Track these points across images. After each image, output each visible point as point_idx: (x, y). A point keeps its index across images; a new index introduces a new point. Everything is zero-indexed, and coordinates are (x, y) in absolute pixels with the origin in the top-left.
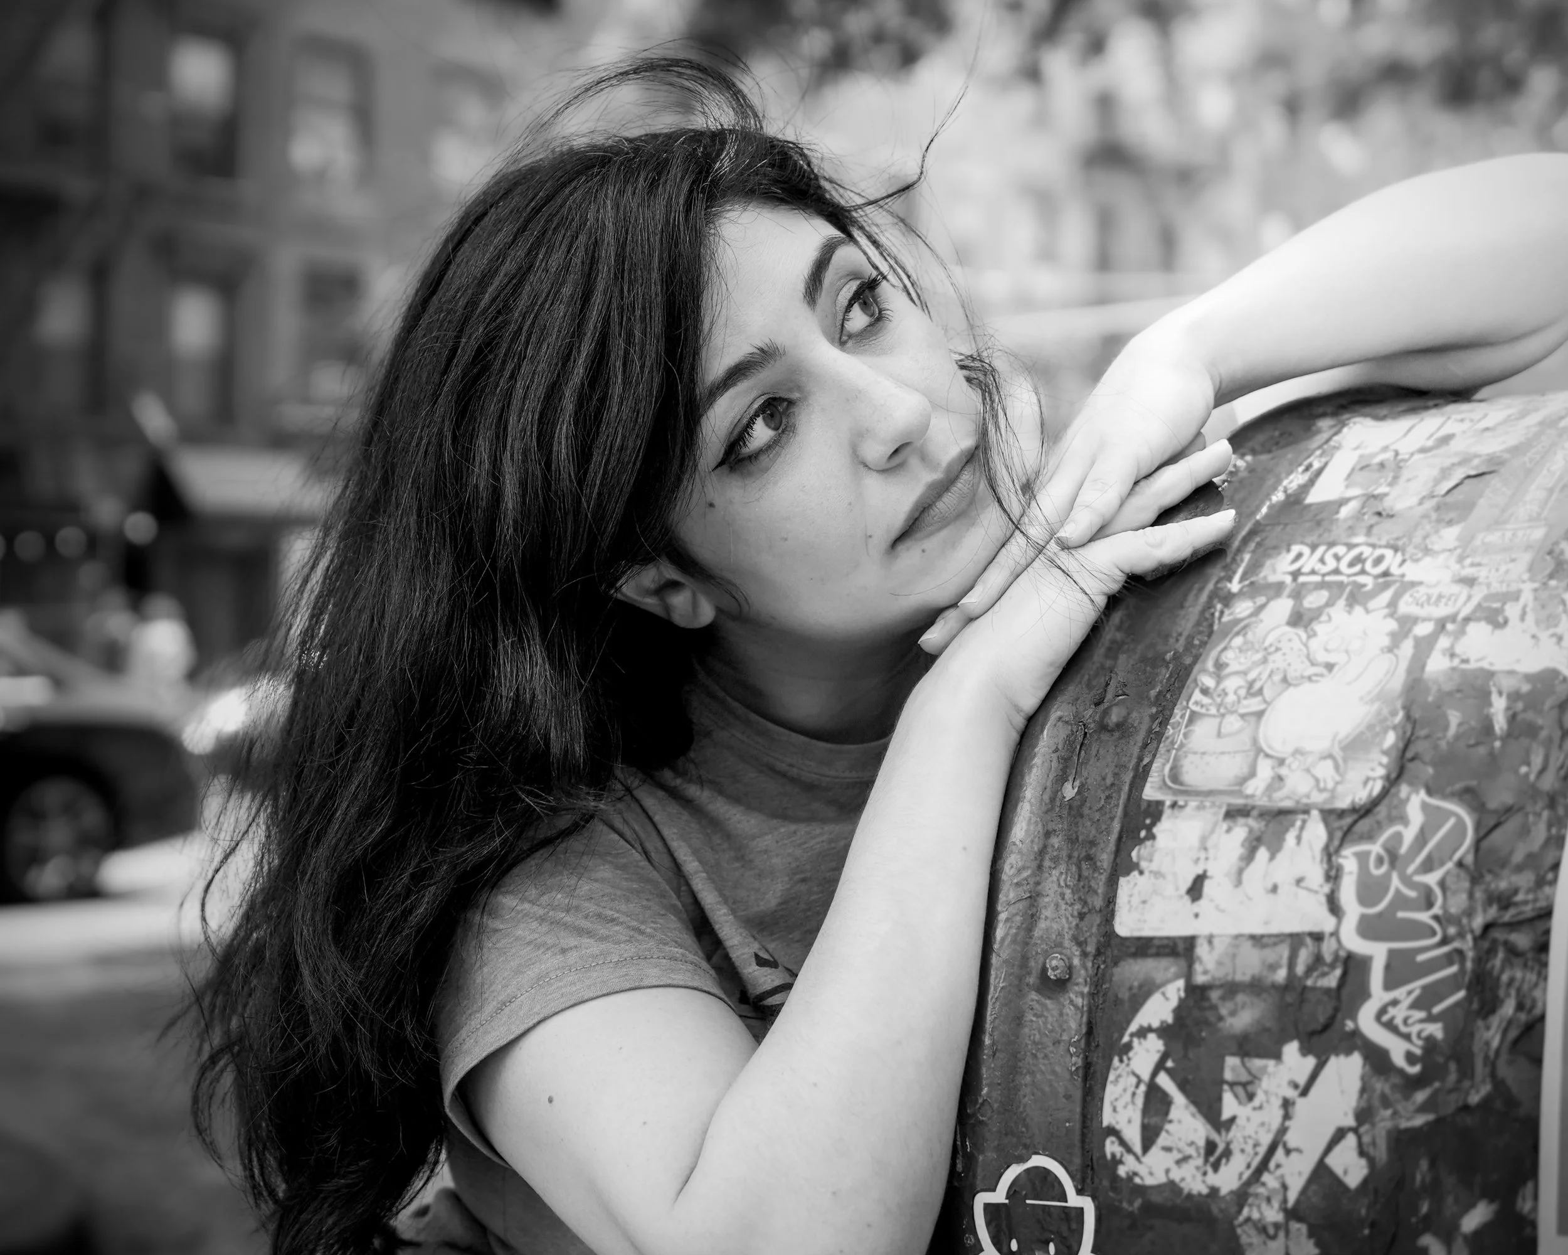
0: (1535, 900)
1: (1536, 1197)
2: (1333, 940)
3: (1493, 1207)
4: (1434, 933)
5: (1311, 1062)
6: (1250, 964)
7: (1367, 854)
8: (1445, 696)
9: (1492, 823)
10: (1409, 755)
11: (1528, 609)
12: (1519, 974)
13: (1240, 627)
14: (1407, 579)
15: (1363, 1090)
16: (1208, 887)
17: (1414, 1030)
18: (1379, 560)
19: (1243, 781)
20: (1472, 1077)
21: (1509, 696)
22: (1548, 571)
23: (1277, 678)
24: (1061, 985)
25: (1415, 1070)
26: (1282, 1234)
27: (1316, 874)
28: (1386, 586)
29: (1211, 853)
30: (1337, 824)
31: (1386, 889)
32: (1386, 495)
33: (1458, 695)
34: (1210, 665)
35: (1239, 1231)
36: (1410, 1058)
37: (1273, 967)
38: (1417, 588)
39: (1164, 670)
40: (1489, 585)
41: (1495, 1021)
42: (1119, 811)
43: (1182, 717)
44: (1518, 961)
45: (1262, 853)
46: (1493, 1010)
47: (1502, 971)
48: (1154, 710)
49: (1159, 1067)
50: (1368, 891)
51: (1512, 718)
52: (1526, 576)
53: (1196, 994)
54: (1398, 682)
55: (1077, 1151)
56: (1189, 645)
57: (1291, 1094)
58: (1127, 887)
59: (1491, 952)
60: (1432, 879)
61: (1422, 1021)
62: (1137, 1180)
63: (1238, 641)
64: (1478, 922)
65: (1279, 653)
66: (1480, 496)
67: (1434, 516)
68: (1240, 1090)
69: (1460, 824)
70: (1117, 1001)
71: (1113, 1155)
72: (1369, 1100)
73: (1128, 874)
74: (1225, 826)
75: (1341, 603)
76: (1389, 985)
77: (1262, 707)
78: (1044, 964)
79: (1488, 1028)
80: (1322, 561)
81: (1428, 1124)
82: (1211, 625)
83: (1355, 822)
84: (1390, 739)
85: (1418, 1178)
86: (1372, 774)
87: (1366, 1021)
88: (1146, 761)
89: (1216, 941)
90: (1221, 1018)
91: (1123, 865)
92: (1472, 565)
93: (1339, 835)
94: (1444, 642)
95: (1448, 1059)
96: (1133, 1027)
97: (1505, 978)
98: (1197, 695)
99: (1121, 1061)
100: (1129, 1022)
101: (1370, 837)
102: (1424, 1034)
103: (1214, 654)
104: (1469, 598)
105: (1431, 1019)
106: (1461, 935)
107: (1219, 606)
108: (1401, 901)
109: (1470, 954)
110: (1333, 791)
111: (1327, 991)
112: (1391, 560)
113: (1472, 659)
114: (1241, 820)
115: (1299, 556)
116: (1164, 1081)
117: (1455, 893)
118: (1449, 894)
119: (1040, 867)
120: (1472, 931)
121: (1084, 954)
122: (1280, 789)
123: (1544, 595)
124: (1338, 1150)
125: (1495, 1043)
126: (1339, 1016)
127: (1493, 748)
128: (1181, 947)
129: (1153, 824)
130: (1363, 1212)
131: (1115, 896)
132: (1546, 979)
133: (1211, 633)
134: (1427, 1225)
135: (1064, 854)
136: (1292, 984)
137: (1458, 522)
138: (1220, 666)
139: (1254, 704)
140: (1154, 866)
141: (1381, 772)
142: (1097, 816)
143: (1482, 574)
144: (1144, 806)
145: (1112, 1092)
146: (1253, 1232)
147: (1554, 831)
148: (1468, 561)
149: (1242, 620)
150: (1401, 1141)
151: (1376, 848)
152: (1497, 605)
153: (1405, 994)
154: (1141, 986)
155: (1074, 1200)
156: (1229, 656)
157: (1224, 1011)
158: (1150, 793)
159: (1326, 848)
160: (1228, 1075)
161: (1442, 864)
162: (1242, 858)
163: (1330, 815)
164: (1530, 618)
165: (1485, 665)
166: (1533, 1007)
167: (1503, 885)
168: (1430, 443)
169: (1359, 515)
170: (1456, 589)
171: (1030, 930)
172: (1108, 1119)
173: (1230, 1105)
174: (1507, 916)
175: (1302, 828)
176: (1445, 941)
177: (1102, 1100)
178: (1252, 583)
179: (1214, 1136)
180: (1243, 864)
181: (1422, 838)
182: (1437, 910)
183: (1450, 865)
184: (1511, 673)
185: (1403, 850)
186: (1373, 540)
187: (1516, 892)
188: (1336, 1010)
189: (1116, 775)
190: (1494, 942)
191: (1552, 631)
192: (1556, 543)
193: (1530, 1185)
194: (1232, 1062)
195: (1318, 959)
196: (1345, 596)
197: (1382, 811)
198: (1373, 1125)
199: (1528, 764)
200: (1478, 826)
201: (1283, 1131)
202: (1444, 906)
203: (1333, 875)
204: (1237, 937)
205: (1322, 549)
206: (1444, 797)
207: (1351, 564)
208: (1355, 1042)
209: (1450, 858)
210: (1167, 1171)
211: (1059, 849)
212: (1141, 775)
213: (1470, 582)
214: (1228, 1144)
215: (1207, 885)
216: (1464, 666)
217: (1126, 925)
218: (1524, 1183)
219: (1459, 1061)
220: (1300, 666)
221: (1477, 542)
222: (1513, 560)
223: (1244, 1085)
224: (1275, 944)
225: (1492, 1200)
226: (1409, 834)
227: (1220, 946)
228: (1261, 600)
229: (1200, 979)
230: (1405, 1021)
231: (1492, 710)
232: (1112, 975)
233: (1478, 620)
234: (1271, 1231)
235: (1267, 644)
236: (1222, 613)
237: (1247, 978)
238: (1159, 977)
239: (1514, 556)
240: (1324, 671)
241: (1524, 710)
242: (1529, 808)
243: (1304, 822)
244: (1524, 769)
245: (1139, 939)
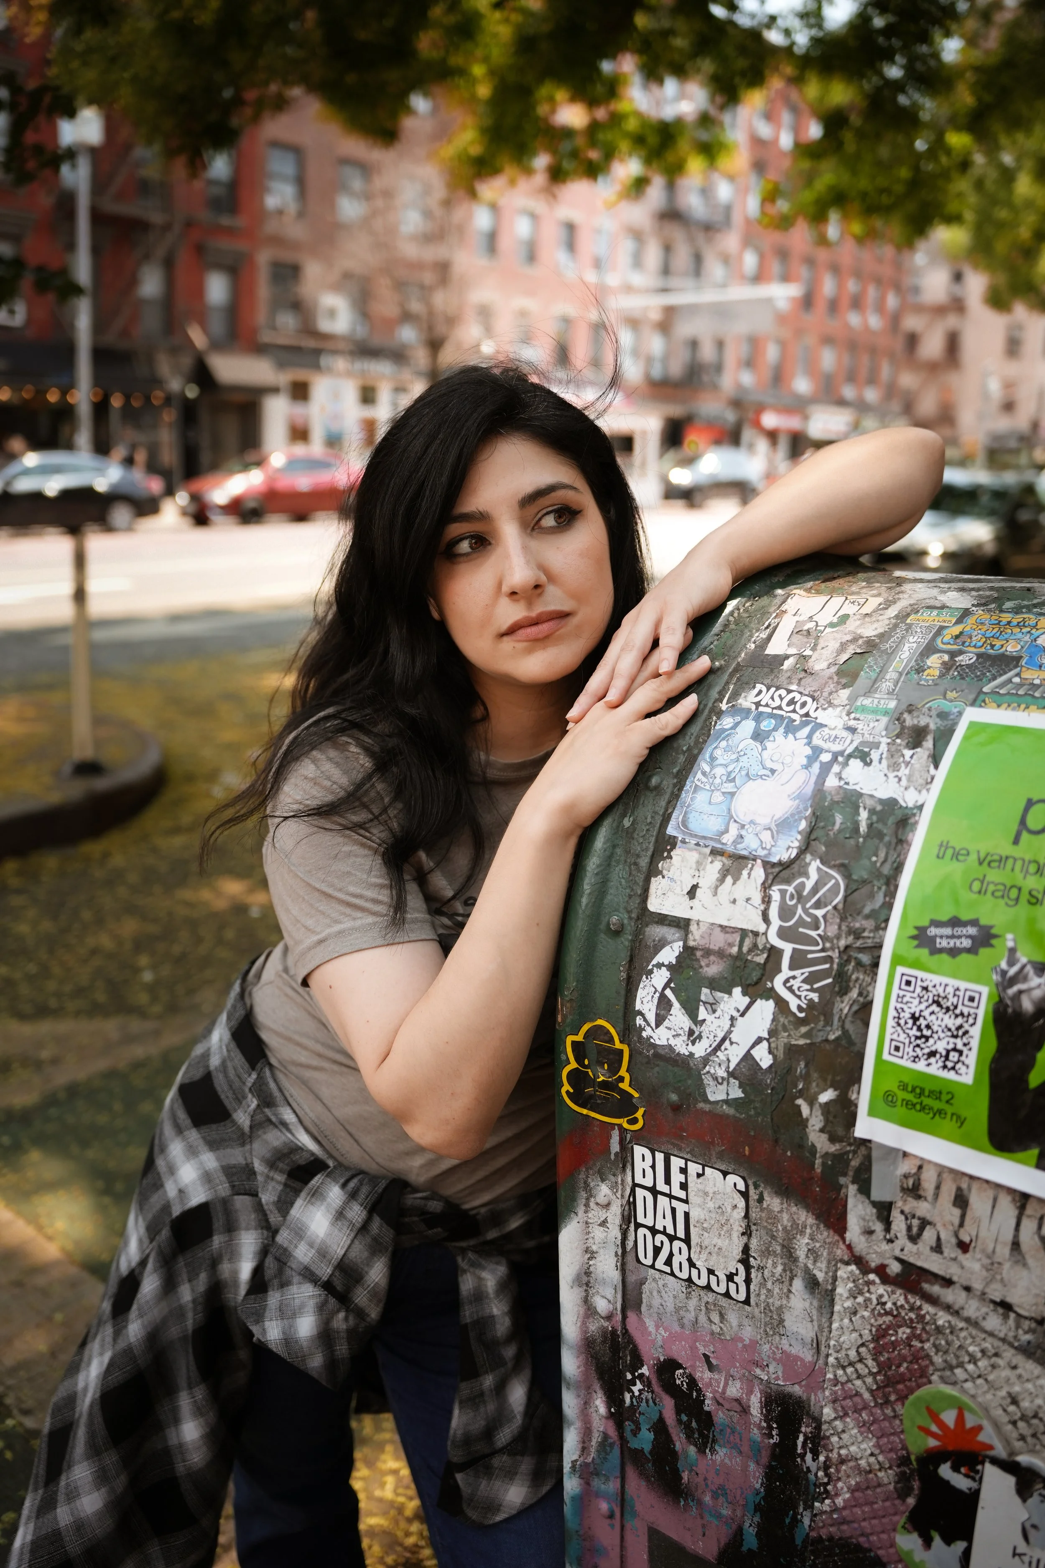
0: (874, 938)
1: (859, 1093)
2: (764, 937)
3: (836, 1093)
4: (818, 944)
5: (747, 1000)
6: (718, 941)
7: (786, 891)
8: (834, 803)
9: (854, 887)
10: (812, 837)
11: (884, 756)
12: (861, 977)
13: (725, 734)
14: (818, 721)
15: (773, 1020)
16: (699, 892)
17: (803, 994)
18: (804, 704)
19: (723, 833)
20: (832, 1025)
21: (869, 811)
22: (896, 732)
23: (744, 773)
24: (617, 933)
25: (802, 1015)
26: (725, 1083)
27: (757, 898)
28: (806, 724)
29: (702, 872)
30: (770, 871)
31: (795, 914)
32: (810, 657)
33: (842, 805)
34: (707, 756)
35: (703, 1077)
36: (800, 1008)
37: (731, 945)
38: (824, 729)
39: (682, 757)
40: (863, 734)
41: (846, 999)
42: (653, 839)
43: (691, 787)
44: (861, 969)
45: (729, 880)
46: (846, 994)
47: (852, 973)
48: (675, 781)
49: (667, 986)
50: (786, 913)
51: (870, 826)
52: (884, 733)
53: (688, 952)
54: (809, 790)
55: (621, 1021)
56: (697, 742)
57: (736, 1014)
58: (657, 885)
59: (848, 961)
60: (819, 913)
61: (807, 990)
62: (652, 1040)
63: (723, 744)
64: (842, 943)
65: (746, 757)
66: (862, 670)
67: (836, 678)
68: (708, 1006)
69: (837, 884)
70: (647, 947)
71: (640, 1025)
72: (776, 1025)
73: (656, 876)
74: (710, 859)
75: (782, 730)
76: (792, 967)
77: (735, 790)
78: (609, 921)
79: (842, 1002)
80: (772, 698)
81: (806, 1044)
82: (710, 730)
83: (781, 871)
84: (803, 825)
85: (799, 1070)
86: (792, 845)
87: (778, 984)
88: (670, 811)
89: (701, 924)
90: (701, 967)
91: (653, 871)
92: (855, 719)
93: (771, 877)
94: (836, 768)
95: (820, 1014)
96: (654, 962)
97: (854, 977)
98: (699, 775)
99: (647, 978)
100: (652, 959)
101: (788, 882)
102: (808, 998)
103: (710, 749)
104: (852, 741)
105: (812, 990)
106: (832, 949)
107: (714, 718)
108: (801, 922)
109: (837, 961)
110: (770, 850)
111: (759, 964)
112: (811, 706)
113: (851, 784)
114: (719, 858)
115: (760, 692)
116: (668, 993)
117: (831, 924)
118: (828, 924)
119: (609, 865)
120: (839, 948)
121: (630, 918)
122: (741, 843)
123: (893, 748)
124: (757, 1047)
125: (846, 1011)
126: (764, 978)
127: (858, 842)
128: (682, 924)
129: (671, 850)
130: (769, 1081)
131: (648, 888)
132: (875, 982)
133: (709, 736)
134: (801, 1094)
135: (623, 858)
136: (740, 956)
137: (849, 687)
138: (713, 758)
139: (729, 787)
140: (670, 875)
141: (797, 844)
142: (641, 840)
143: (860, 726)
144: (667, 838)
145: (640, 993)
146: (710, 1079)
147: (887, 899)
148: (853, 716)
149: (727, 730)
150: (792, 1051)
151: (791, 889)
152: (866, 750)
153: (801, 974)
154: (659, 941)
155: (618, 1045)
156: (718, 753)
157: (703, 964)
158: (671, 830)
159: (763, 883)
160: (703, 998)
161: (826, 906)
162: (717, 880)
163: (767, 865)
164: (884, 762)
165: (857, 788)
166: (867, 996)
167: (857, 925)
168: (835, 620)
169: (794, 670)
170: (845, 734)
171: (602, 900)
172: (638, 1006)
173: (702, 1013)
174: (859, 943)
175: (751, 869)
176: (823, 950)
177: (636, 996)
178: (733, 706)
179: (693, 1027)
180: (718, 884)
181: (815, 890)
182: (820, 932)
183: (830, 907)
184: (872, 796)
185: (805, 893)
186: (801, 690)
187: (864, 930)
188: (763, 975)
189: (652, 817)
190: (850, 957)
191: (896, 773)
192: (902, 714)
193: (856, 1086)
194: (705, 991)
195: (755, 945)
196: (784, 725)
197: (796, 866)
198: (777, 1039)
199: (877, 856)
200: (847, 888)
201: (730, 1032)
202: (825, 931)
203: (767, 900)
204: (713, 924)
205: (773, 689)
206: (830, 867)
207: (788, 704)
208: (771, 994)
209: (830, 904)
210: (668, 1039)
211: (620, 856)
212: (666, 819)
213: (853, 730)
214: (701, 1032)
215: (698, 891)
216: (846, 786)
217: (654, 905)
218: (854, 1085)
219: (825, 1015)
220: (756, 769)
221: (858, 703)
222: (877, 720)
223: (711, 1004)
224: (733, 933)
225: (835, 1090)
226: (809, 884)
227: (703, 928)
228: (738, 719)
229: (691, 943)
230: (799, 988)
231: (860, 818)
232: (645, 932)
233: (856, 757)
234: (720, 1081)
235: (739, 749)
236: (716, 723)
237: (716, 948)
238: (670, 938)
239: (878, 718)
240: (769, 773)
241: (877, 822)
242: (875, 882)
243: (753, 865)
244: (874, 859)
245: (660, 914)
